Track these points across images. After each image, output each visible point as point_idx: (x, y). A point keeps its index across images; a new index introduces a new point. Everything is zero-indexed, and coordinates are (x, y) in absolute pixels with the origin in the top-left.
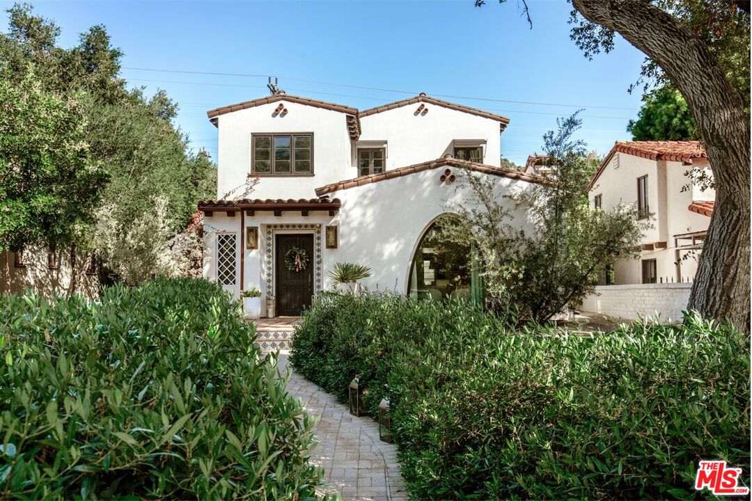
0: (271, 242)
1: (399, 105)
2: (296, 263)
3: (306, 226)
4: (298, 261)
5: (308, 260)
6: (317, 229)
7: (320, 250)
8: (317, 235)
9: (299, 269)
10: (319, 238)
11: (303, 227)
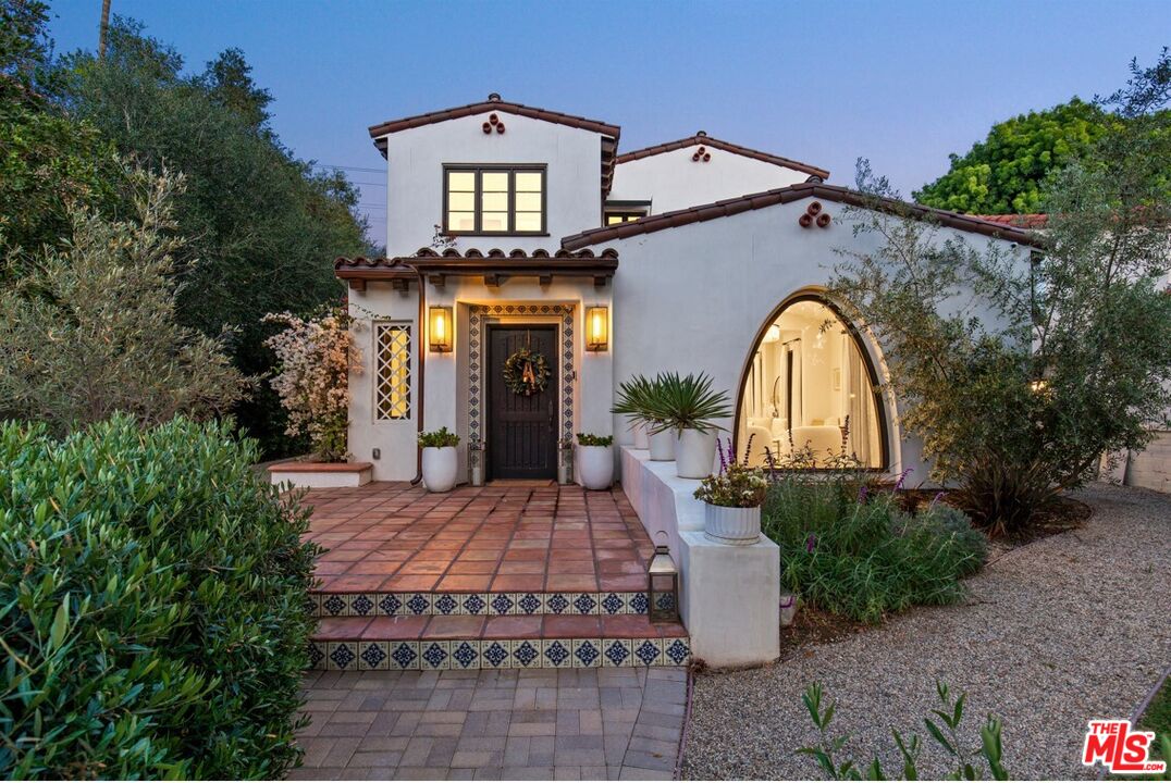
1: (667, 148)
2: (525, 379)
3: (545, 309)
4: (528, 375)
5: (548, 374)
6: (566, 316)
7: (572, 355)
8: (566, 326)
9: (531, 389)
10: (569, 332)
11: (539, 312)
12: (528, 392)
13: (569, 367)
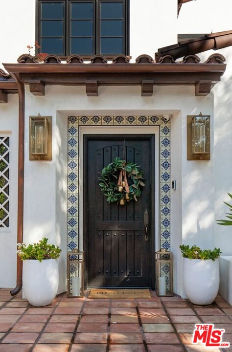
0: (75, 148)
2: (120, 189)
3: (143, 118)
4: (123, 185)
5: (142, 184)
6: (163, 125)
7: (169, 165)
8: (163, 137)
9: (125, 199)
10: (167, 142)
11: (137, 122)
12: (122, 202)
13: (166, 177)
